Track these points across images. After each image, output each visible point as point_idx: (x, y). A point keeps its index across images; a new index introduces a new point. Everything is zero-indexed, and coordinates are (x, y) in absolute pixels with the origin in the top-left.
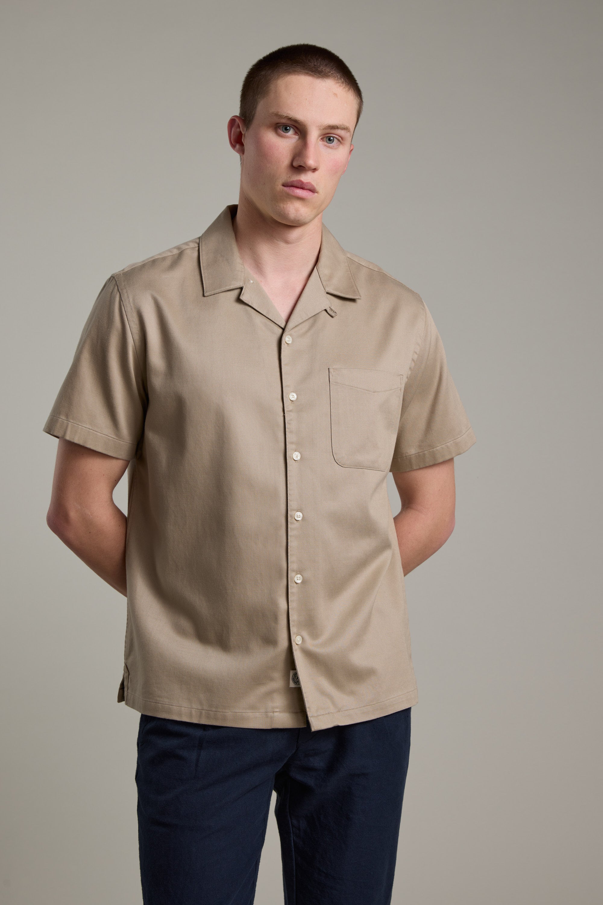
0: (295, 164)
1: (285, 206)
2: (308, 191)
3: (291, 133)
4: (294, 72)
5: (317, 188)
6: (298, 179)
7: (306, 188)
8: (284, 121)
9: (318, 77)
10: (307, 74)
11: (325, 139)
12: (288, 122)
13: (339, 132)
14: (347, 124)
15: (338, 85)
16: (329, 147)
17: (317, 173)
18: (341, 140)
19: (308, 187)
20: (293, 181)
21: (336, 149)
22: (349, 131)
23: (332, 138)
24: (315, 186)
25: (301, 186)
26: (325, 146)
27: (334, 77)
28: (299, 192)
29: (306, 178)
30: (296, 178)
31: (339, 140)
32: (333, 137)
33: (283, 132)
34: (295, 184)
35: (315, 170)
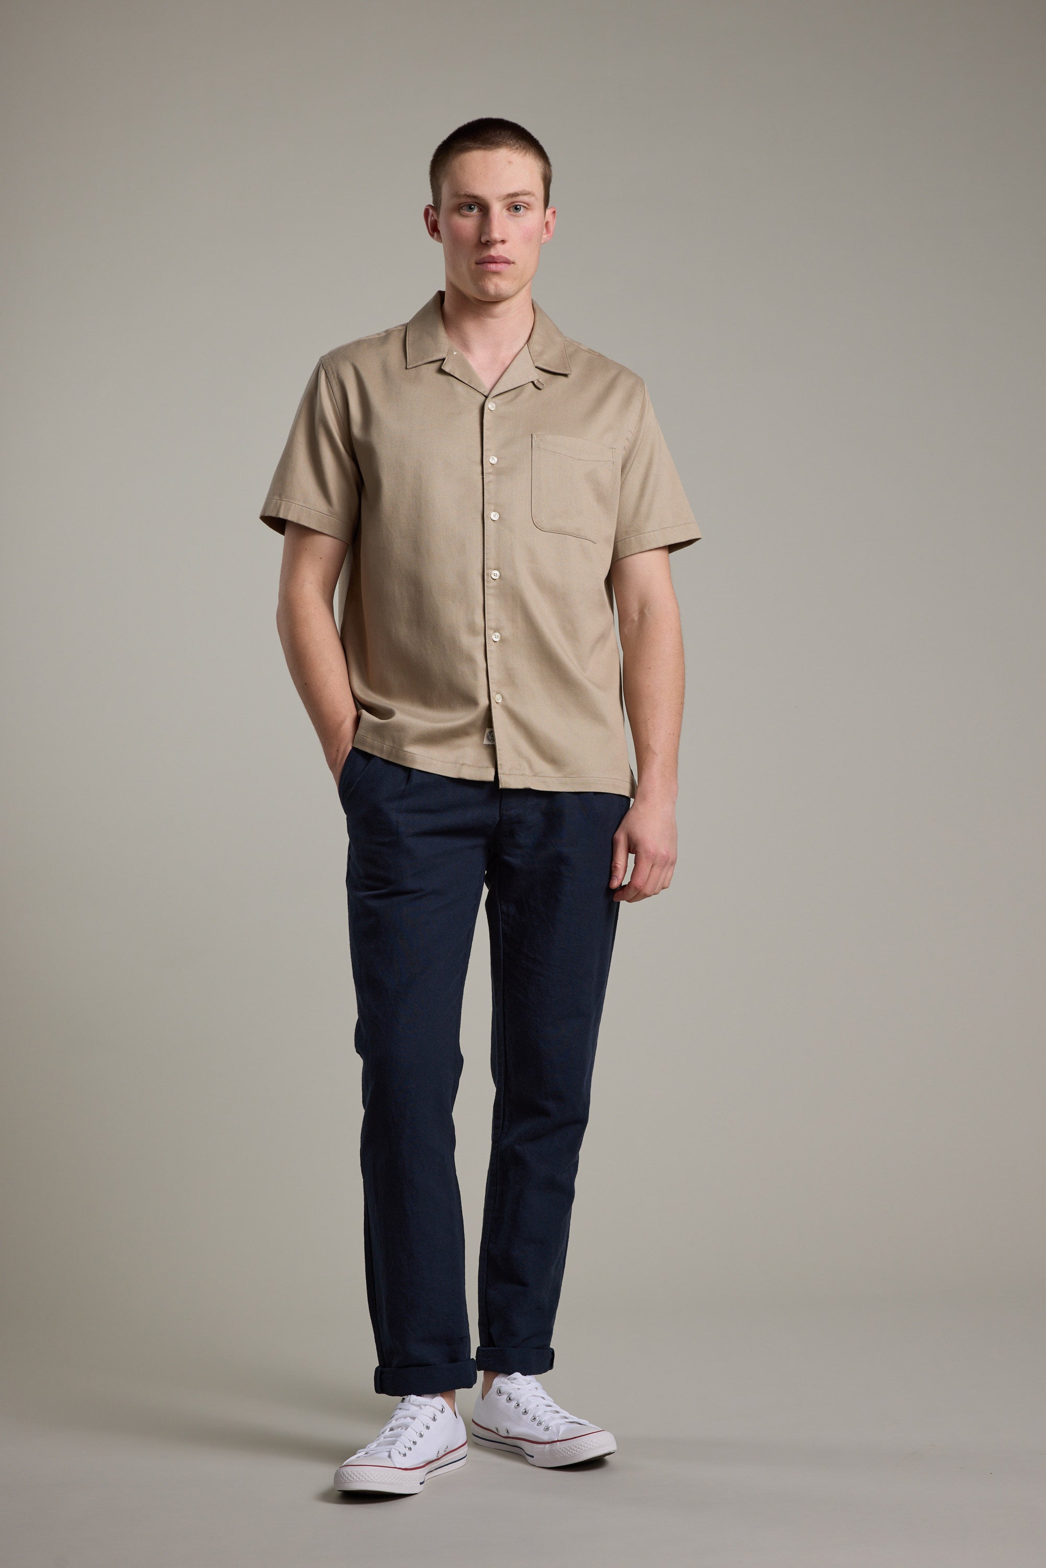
0: (483, 240)
1: (483, 284)
2: (502, 264)
3: (475, 211)
4: (468, 149)
5: (511, 259)
6: (488, 254)
7: (498, 261)
8: (463, 200)
9: (490, 149)
10: (479, 148)
11: (511, 209)
12: (469, 200)
13: (521, 198)
14: (529, 189)
15: (512, 152)
16: (516, 216)
17: (507, 245)
18: (528, 207)
19: (500, 261)
20: (484, 258)
21: (523, 216)
22: (533, 195)
23: (518, 207)
24: (508, 257)
25: (493, 260)
26: (512, 215)
27: (507, 145)
28: (493, 267)
29: (497, 251)
30: (485, 254)
31: (525, 207)
32: (519, 205)
33: (468, 211)
34: (487, 260)
35: (503, 242)
